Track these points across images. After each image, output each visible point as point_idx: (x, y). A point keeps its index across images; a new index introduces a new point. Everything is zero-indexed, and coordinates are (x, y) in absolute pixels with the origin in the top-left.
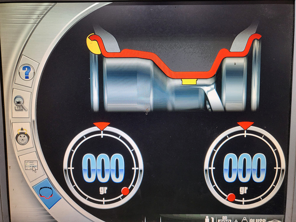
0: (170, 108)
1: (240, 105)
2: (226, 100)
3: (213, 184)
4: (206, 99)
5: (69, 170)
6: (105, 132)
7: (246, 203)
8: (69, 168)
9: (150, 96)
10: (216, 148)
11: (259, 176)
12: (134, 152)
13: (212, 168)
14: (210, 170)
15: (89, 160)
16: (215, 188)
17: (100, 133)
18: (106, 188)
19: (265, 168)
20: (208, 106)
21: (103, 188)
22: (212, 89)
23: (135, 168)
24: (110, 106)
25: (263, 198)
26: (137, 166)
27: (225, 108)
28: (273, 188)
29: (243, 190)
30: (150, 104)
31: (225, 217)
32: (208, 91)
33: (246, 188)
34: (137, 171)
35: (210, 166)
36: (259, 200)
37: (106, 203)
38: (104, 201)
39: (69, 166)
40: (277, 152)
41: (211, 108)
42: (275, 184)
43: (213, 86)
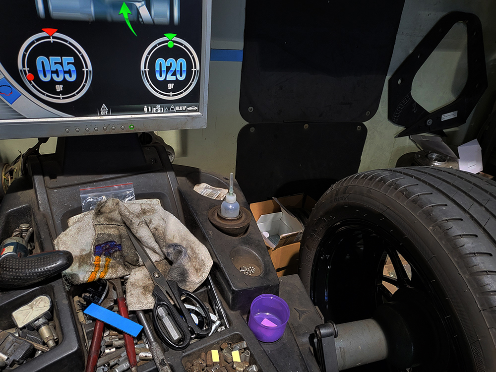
0: (109, 19)
1: (166, 20)
2: (154, 16)
3: (149, 82)
4: (138, 13)
5: (25, 71)
6: (54, 38)
7: (173, 96)
8: (24, 69)
9: (91, 8)
10: (149, 54)
11: (181, 76)
12: (82, 56)
13: (147, 70)
14: (145, 71)
15: (42, 62)
16: (150, 85)
17: (50, 38)
18: (62, 86)
19: (186, 69)
20: (141, 20)
21: (59, 86)
22: (142, 5)
23: (85, 70)
24: (55, 14)
25: (185, 91)
26: (87, 68)
27: (154, 22)
28: (191, 84)
29: (171, 86)
30: (92, 14)
31: (158, 106)
32: (140, 7)
33: (173, 85)
34: (87, 71)
35: (145, 68)
36: (182, 93)
37: (63, 98)
38: (61, 96)
39: (24, 67)
40: (193, 57)
41: (143, 21)
42: (193, 81)
43: (143, 3)
